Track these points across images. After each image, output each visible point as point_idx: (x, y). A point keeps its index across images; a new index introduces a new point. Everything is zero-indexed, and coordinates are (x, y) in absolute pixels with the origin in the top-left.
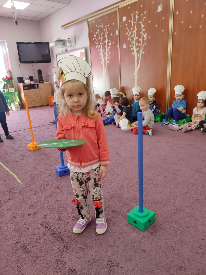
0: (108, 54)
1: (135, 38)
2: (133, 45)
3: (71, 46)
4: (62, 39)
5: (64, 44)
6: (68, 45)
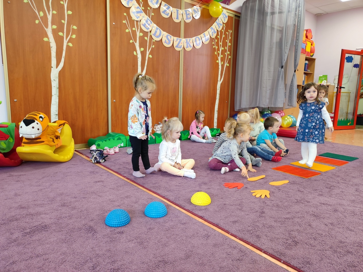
0: (71, 38)
1: (139, 34)
2: (136, 42)
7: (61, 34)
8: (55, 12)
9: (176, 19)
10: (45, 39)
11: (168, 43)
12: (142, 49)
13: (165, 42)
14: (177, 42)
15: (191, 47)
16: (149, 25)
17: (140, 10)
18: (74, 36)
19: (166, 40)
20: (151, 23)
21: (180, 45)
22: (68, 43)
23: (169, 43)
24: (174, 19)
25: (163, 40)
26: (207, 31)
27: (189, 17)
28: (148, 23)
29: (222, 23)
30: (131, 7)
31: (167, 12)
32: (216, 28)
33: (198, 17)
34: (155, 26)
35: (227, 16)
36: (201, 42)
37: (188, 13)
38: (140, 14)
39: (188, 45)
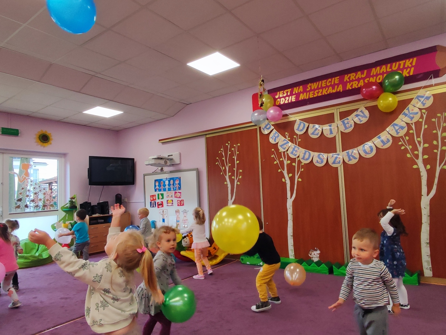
0: (239, 179)
1: (286, 162)
2: (284, 170)
3: (173, 165)
4: (164, 157)
5: (166, 162)
6: (169, 163)
7: (233, 177)
8: (230, 165)
9: (330, 134)
10: (225, 183)
12: (291, 175)
14: (333, 159)
16: (296, 151)
18: (240, 177)
19: (317, 161)
21: (338, 160)
22: (237, 182)
23: (322, 162)
25: (314, 161)
26: (385, 131)
27: (349, 126)
28: (295, 150)
29: (419, 110)
30: (278, 143)
31: (317, 132)
32: (404, 122)
33: (364, 120)
34: (303, 150)
35: (431, 97)
36: (375, 148)
37: (347, 122)
38: (287, 144)
39: (351, 157)
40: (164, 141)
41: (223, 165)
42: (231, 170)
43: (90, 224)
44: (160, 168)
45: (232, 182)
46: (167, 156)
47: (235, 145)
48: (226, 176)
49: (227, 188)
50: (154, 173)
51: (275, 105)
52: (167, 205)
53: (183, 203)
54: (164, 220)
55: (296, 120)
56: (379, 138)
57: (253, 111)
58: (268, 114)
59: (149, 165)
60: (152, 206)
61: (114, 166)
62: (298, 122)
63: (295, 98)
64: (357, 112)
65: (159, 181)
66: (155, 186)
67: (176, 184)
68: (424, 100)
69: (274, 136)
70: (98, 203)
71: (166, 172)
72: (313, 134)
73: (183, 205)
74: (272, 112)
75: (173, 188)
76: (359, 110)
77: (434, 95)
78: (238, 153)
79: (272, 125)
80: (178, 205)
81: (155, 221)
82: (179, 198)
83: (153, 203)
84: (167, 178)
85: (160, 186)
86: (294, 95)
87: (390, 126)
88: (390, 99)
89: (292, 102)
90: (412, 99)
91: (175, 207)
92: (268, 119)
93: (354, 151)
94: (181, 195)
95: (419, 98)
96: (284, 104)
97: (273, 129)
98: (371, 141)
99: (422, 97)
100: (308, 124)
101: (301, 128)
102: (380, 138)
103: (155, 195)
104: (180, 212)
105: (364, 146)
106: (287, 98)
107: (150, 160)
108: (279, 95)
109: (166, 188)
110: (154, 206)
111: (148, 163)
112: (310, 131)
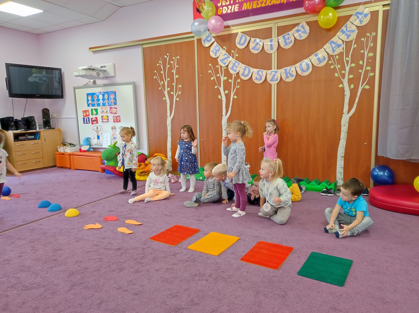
0: (178, 94)
1: (223, 79)
3: (107, 77)
4: (95, 67)
5: (98, 74)
6: (102, 75)
7: (172, 93)
8: (169, 79)
9: (270, 50)
10: (164, 99)
11: (259, 79)
12: (227, 92)
13: (256, 78)
14: (272, 75)
15: (294, 76)
16: (236, 67)
17: (227, 56)
18: (180, 93)
19: (256, 77)
20: (239, 65)
21: (276, 77)
22: (176, 98)
23: (261, 79)
24: (268, 51)
25: (253, 78)
26: (323, 49)
27: (289, 42)
28: (235, 65)
29: (356, 27)
30: (218, 57)
31: (258, 47)
32: (341, 40)
33: (304, 36)
34: (243, 66)
35: (368, 14)
36: (311, 66)
37: (287, 38)
38: (228, 59)
39: (289, 75)
40: (95, 50)
41: (162, 79)
42: (170, 85)
43: (15, 141)
44: (92, 81)
45: (171, 97)
46: (99, 67)
47: (174, 58)
48: (165, 91)
49: (166, 104)
50: (86, 86)
51: (217, 14)
52: (102, 122)
53: (119, 119)
54: (98, 137)
55: (238, 33)
56: (316, 55)
57: (194, 20)
58: (209, 24)
59: (79, 76)
60: (85, 122)
61: (38, 77)
62: (240, 35)
63: (238, 8)
64: (298, 27)
65: (92, 95)
66: (88, 100)
67: (111, 99)
68: (362, 17)
69: (215, 50)
70: (22, 118)
71: (99, 85)
72: (254, 48)
73: (120, 121)
74: (213, 22)
75: (108, 103)
76: (301, 25)
77: (371, 12)
78: (177, 66)
79: (213, 37)
80: (114, 122)
81: (90, 138)
82: (115, 113)
83: (86, 119)
84: (100, 92)
85: (93, 100)
86: (237, 3)
87: (327, 44)
88: (331, 14)
89: (235, 13)
90: (351, 15)
91: (111, 124)
92: (209, 30)
93: (292, 68)
94: (117, 111)
95: (358, 15)
96: (227, 14)
97: (214, 41)
98: (308, 58)
99: (361, 14)
100: (250, 38)
101: (242, 41)
102: (318, 55)
103: (88, 111)
104: (117, 128)
105: (301, 64)
106: (230, 7)
107: (80, 71)
108: (222, 3)
109: (100, 102)
110: (88, 122)
111: (78, 74)
112: (252, 45)
